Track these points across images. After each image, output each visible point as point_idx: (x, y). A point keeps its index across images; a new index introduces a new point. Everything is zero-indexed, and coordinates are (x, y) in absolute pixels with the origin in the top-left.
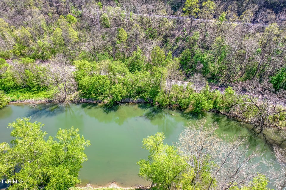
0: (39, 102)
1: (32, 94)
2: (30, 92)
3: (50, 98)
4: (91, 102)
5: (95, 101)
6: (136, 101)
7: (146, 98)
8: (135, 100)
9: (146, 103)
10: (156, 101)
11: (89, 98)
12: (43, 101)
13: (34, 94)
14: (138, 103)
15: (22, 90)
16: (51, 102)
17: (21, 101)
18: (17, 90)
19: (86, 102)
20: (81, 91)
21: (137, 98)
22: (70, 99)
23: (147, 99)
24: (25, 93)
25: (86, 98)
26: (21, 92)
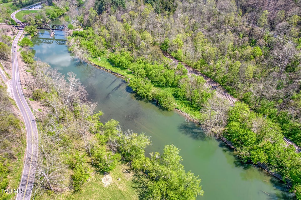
0: (192, 119)
1: (191, 110)
2: (191, 107)
3: (200, 121)
4: (229, 145)
5: (233, 146)
6: (272, 173)
7: (286, 177)
8: (271, 171)
9: (282, 182)
10: (295, 189)
11: (230, 140)
12: (195, 120)
13: (192, 110)
14: (273, 176)
15: (186, 102)
16: (200, 124)
17: (181, 112)
18: (183, 100)
19: (225, 142)
20: (227, 130)
21: (275, 171)
22: (214, 131)
23: (286, 179)
24: (187, 106)
25: (228, 139)
26: (185, 103)
